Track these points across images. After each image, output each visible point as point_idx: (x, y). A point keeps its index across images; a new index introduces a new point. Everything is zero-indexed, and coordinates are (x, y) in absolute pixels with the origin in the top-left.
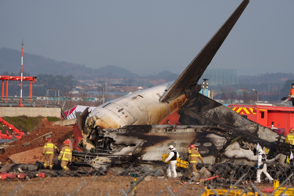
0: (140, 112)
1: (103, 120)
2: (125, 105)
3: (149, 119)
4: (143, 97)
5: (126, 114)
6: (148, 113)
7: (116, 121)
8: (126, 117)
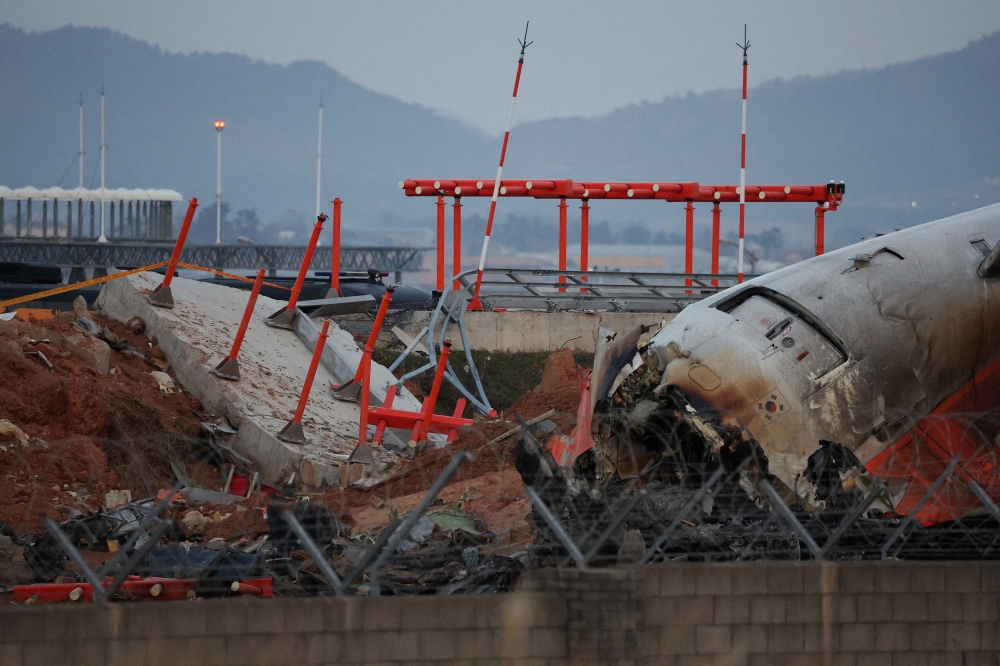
0: (881, 321)
1: (698, 362)
2: (812, 293)
3: (921, 352)
4: (902, 258)
5: (799, 345)
6: (920, 328)
7: (761, 363)
8: (801, 357)
